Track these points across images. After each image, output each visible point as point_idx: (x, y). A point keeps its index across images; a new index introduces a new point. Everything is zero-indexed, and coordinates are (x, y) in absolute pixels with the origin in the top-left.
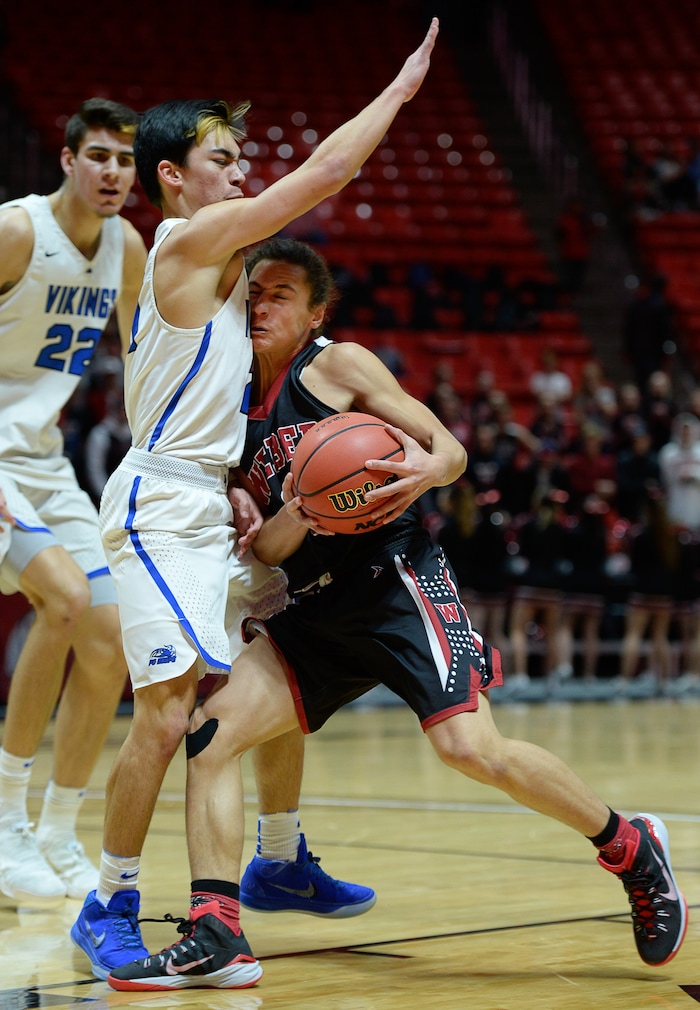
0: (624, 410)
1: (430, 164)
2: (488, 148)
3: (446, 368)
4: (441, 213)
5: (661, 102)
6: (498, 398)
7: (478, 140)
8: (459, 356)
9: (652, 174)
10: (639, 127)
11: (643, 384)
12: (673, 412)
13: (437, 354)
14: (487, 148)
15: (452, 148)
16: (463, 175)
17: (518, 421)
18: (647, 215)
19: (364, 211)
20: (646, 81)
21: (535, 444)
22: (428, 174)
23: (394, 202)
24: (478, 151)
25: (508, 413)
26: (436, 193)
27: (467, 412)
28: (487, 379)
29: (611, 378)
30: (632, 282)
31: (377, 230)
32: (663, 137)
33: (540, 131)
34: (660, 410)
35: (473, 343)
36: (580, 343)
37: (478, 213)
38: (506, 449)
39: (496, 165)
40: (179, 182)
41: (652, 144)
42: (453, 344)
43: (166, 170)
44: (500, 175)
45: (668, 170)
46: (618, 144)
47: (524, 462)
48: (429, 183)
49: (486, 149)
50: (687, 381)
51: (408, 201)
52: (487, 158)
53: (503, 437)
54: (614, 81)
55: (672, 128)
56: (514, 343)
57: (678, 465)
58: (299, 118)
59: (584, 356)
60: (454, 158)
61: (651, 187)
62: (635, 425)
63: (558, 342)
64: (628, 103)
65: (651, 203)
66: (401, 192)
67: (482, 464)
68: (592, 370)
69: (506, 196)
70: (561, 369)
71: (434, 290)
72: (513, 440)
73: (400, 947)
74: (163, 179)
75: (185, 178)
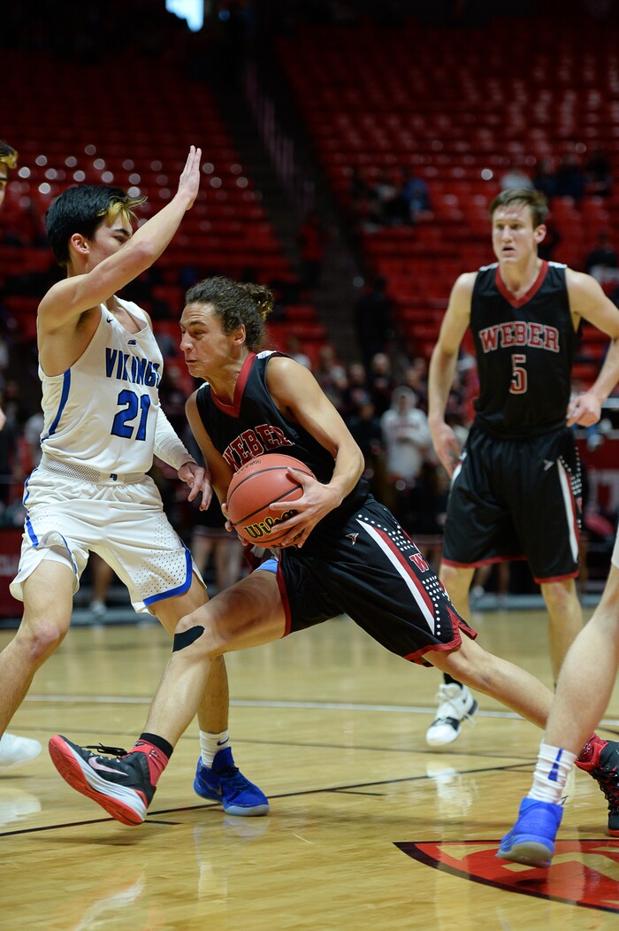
0: (353, 385)
2: (243, 174)
4: (206, 225)
5: (380, 137)
7: (235, 168)
9: (374, 195)
10: (363, 158)
11: (368, 362)
12: (392, 386)
14: (241, 175)
15: (214, 174)
16: (223, 196)
18: (370, 229)
20: (369, 121)
24: (234, 176)
26: (201, 210)
29: (343, 359)
30: (359, 282)
32: (382, 166)
33: (284, 160)
34: (382, 384)
36: (318, 331)
37: (236, 226)
39: (249, 188)
40: (86, 251)
41: (374, 172)
43: (77, 241)
44: (252, 196)
45: (387, 192)
46: (346, 171)
50: (403, 361)
52: (242, 182)
54: (343, 121)
55: (389, 159)
57: (396, 428)
59: (321, 341)
60: (215, 182)
61: (373, 206)
62: (361, 397)
63: (299, 329)
64: (354, 139)
65: (374, 219)
68: (327, 352)
69: (257, 212)
70: (303, 352)
73: (169, 816)
74: (74, 248)
75: (92, 248)
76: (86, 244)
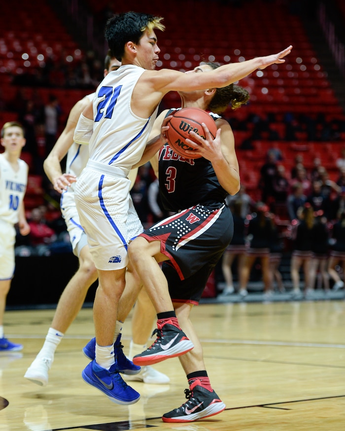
1: (292, 71)
2: (318, 63)
3: (300, 157)
4: (298, 91)
6: (322, 170)
7: (313, 60)
8: (306, 152)
13: (296, 151)
15: (302, 63)
16: (307, 75)
17: (331, 179)
19: (265, 91)
21: (338, 189)
22: (292, 75)
23: (278, 87)
24: (313, 65)
25: (327, 176)
26: (296, 82)
27: (309, 176)
28: (318, 161)
31: (271, 99)
35: (312, 146)
37: (314, 91)
38: (326, 191)
39: (321, 71)
40: (135, 51)
42: (303, 147)
43: (130, 46)
44: (322, 75)
47: (334, 197)
48: (292, 78)
49: (316, 64)
51: (284, 87)
52: (317, 68)
53: (325, 186)
56: (329, 146)
58: (237, 52)
60: (303, 68)
66: (281, 82)
67: (316, 198)
69: (325, 83)
71: (295, 124)
72: (329, 187)
73: (285, 405)
74: (128, 50)
75: (138, 50)
76: (135, 47)
